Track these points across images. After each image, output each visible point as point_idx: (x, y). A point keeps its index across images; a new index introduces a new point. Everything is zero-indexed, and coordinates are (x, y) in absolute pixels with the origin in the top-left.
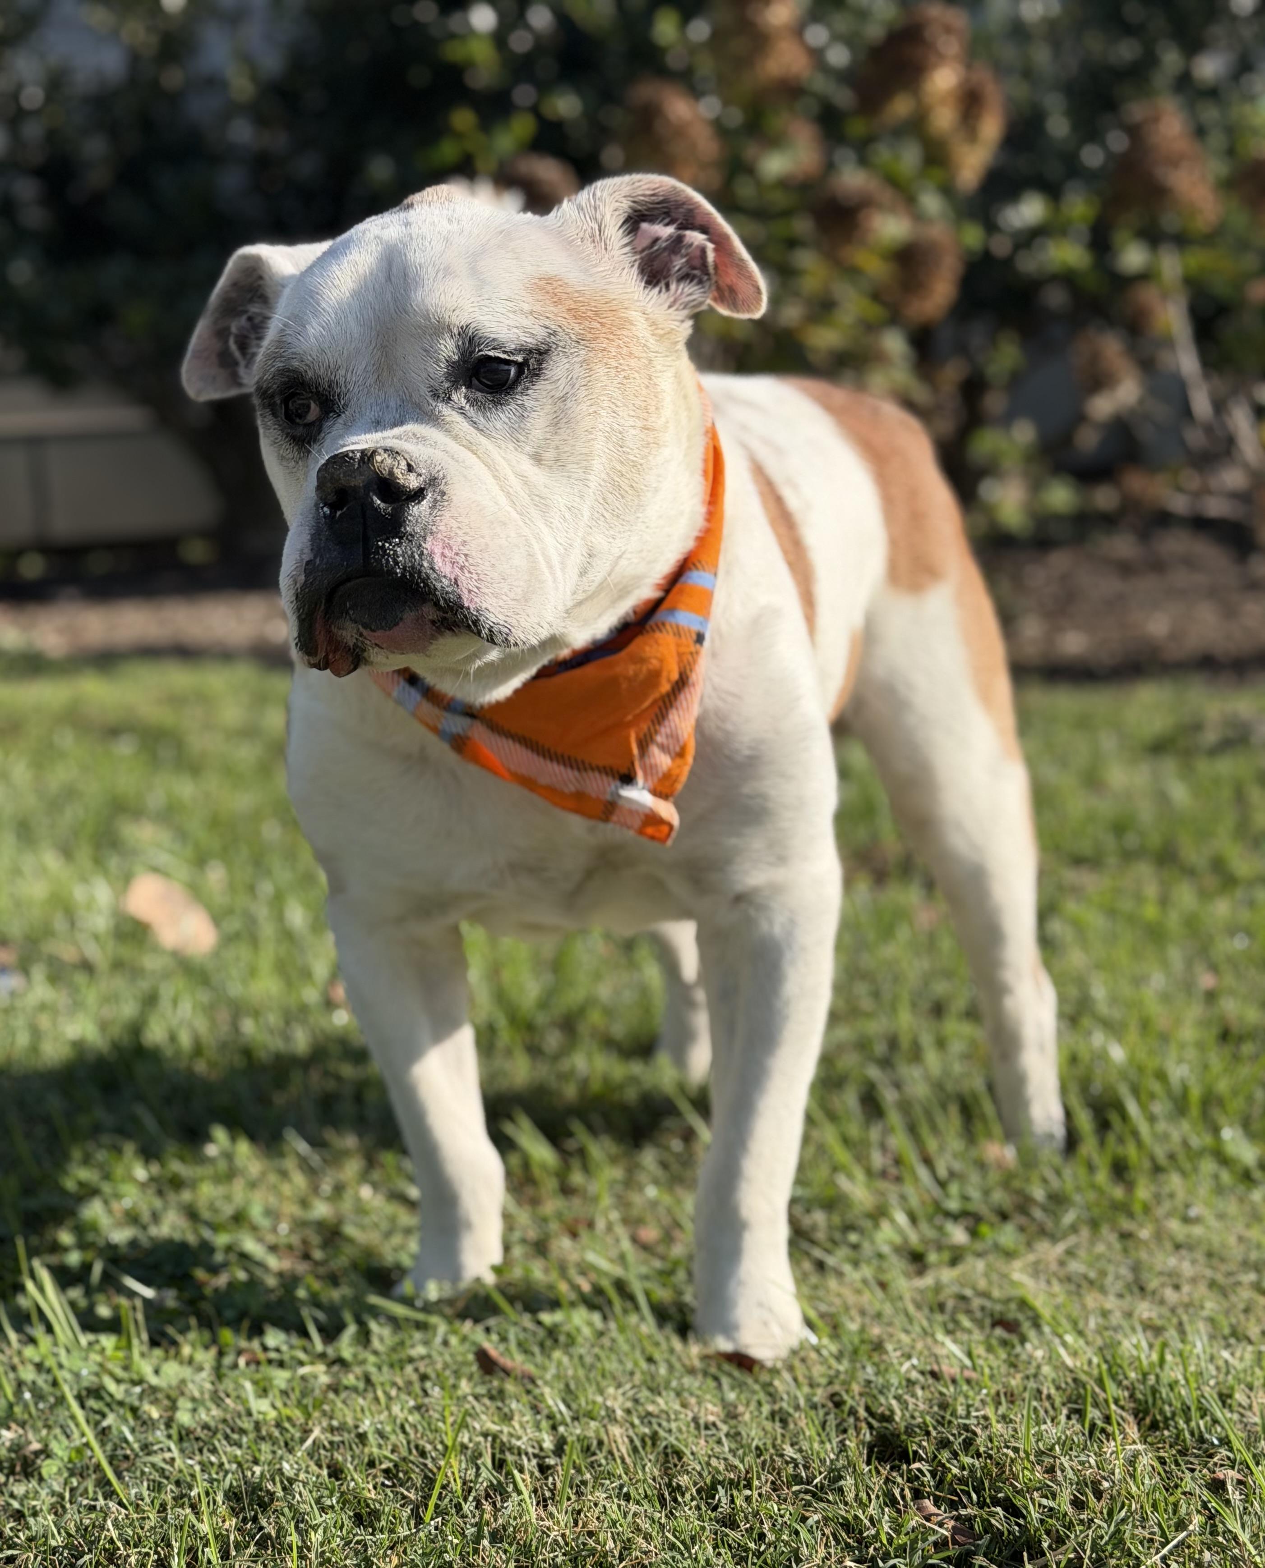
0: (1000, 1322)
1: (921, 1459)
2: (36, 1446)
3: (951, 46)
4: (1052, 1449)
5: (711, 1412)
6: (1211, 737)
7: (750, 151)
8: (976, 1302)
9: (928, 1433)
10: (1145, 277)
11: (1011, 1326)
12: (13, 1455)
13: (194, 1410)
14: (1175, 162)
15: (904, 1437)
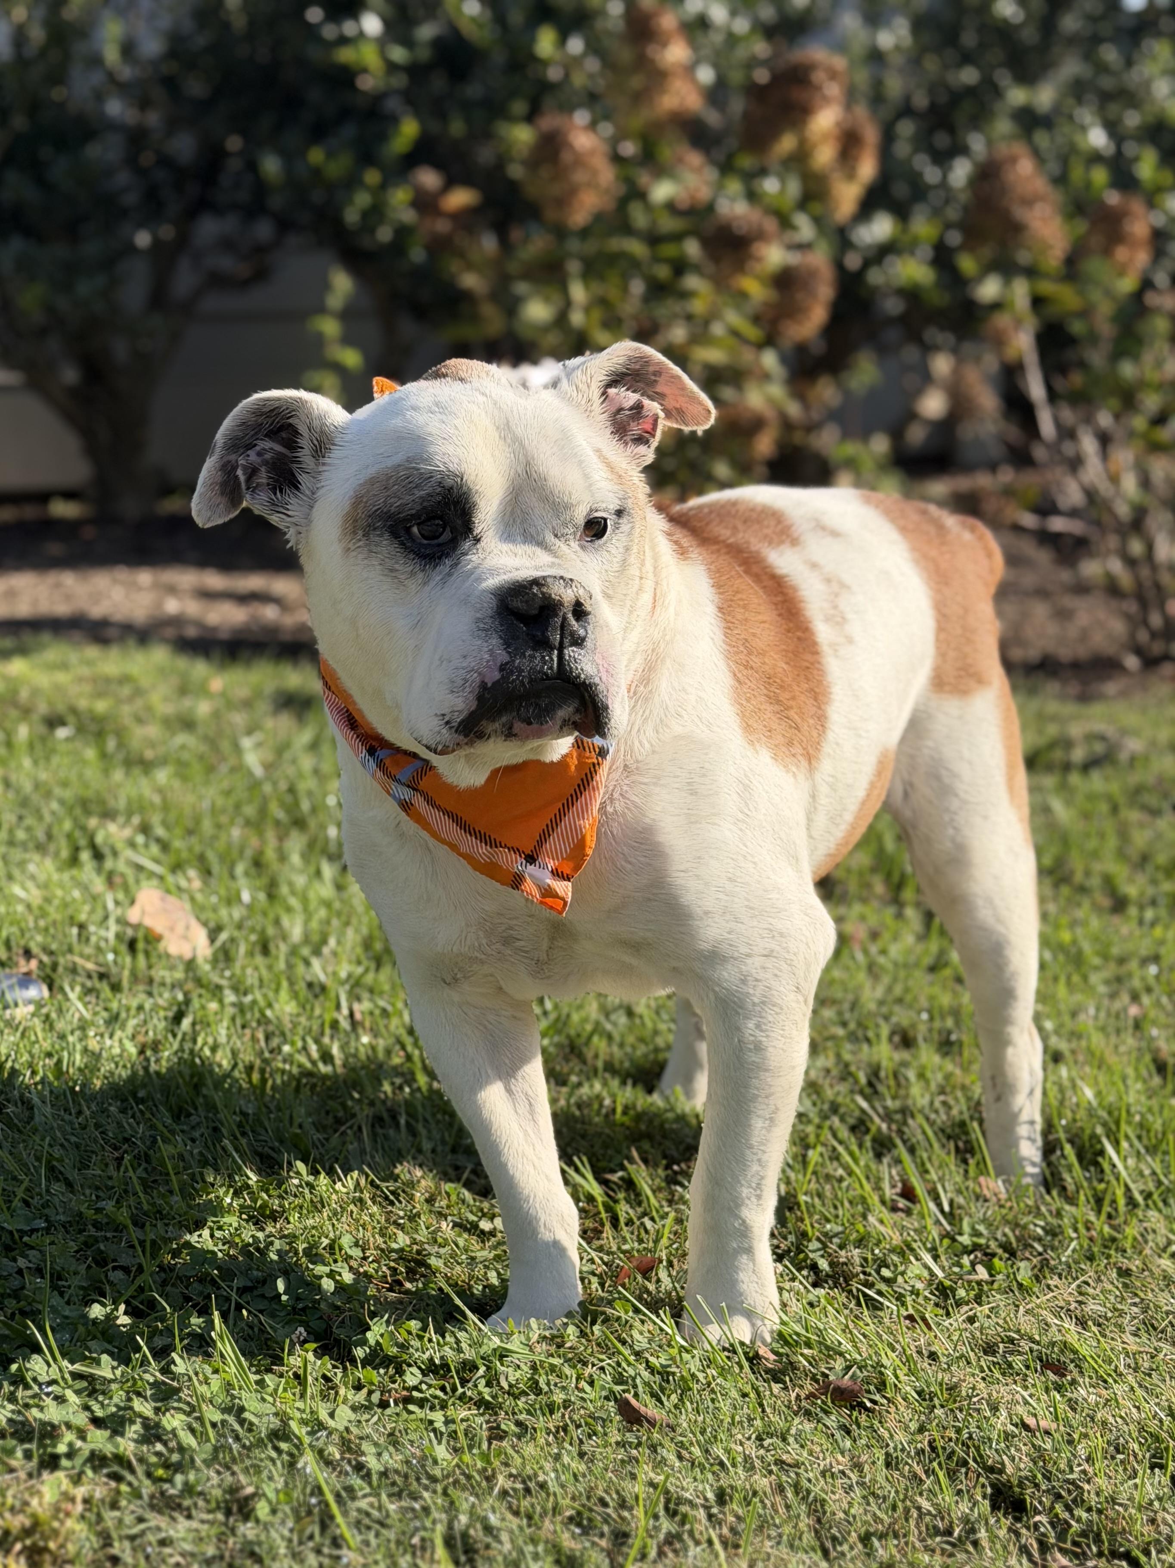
0: (1047, 1365)
1: (1040, 1513)
2: (250, 1490)
3: (833, 90)
4: (1151, 1503)
5: (842, 1462)
6: (1078, 755)
7: (643, 178)
8: (1025, 1345)
9: (1037, 1486)
10: (997, 306)
11: (1060, 1370)
12: (228, 1497)
13: (379, 1455)
14: (1028, 202)
15: (1017, 1490)
